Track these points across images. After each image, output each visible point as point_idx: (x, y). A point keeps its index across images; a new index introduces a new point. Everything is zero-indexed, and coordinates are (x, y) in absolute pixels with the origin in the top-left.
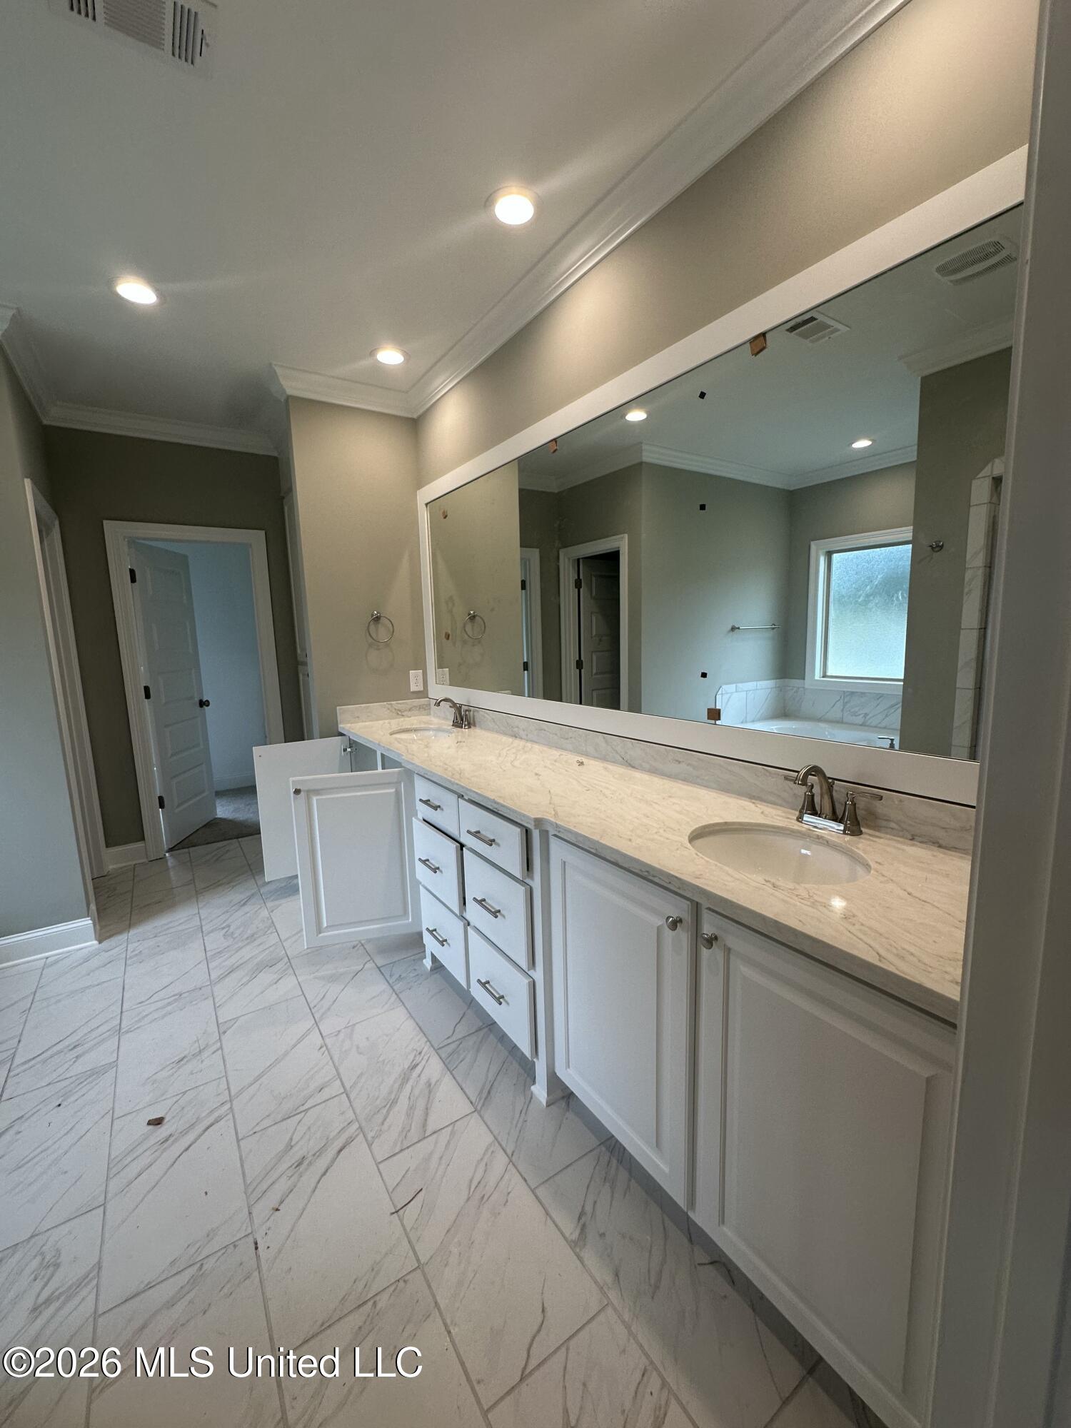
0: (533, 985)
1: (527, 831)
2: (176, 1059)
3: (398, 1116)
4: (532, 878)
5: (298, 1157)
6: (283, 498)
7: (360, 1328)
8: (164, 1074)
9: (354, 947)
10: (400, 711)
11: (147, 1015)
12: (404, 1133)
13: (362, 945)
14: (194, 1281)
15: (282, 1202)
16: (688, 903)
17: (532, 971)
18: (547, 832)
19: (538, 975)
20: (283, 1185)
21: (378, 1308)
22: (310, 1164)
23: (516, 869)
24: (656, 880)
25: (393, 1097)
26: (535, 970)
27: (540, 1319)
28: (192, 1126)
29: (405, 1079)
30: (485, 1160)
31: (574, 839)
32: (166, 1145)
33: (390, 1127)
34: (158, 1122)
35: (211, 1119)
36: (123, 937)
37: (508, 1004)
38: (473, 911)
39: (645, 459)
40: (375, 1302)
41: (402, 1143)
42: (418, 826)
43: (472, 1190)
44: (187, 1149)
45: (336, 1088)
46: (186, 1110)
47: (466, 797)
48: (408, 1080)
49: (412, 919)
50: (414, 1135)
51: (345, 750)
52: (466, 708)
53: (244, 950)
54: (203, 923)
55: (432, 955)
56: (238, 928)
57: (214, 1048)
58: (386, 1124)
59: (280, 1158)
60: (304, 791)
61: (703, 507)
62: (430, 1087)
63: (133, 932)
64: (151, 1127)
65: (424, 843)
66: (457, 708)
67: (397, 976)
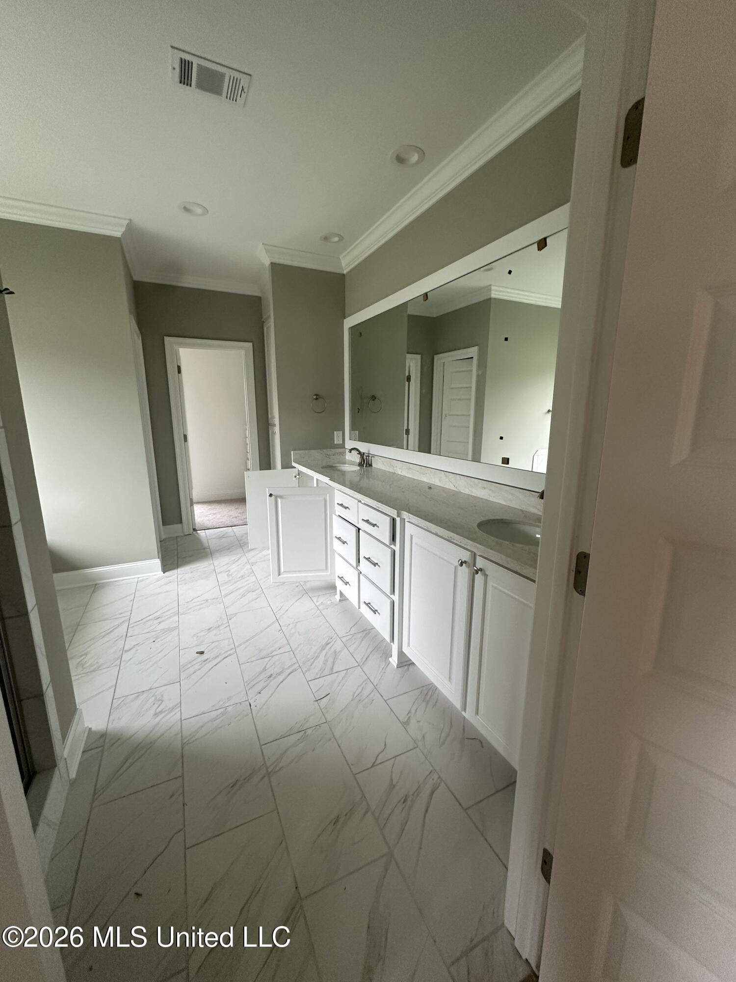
0: (393, 603)
1: (393, 519)
2: (208, 628)
3: (319, 663)
4: (395, 545)
5: (269, 674)
6: (264, 322)
7: (299, 739)
8: (202, 634)
9: (297, 586)
10: (328, 455)
11: (191, 608)
12: (322, 670)
13: (302, 586)
14: (223, 714)
15: (261, 690)
16: (470, 553)
17: (393, 595)
18: (404, 519)
19: (396, 598)
20: (262, 684)
21: (307, 734)
22: (275, 678)
23: (387, 539)
24: (455, 541)
25: (316, 655)
26: (394, 595)
27: (384, 748)
28: (217, 656)
29: (323, 648)
30: (362, 686)
31: (417, 522)
32: (206, 662)
33: (315, 667)
34: (202, 653)
35: (226, 655)
36: (175, 571)
37: (379, 614)
38: (364, 565)
39: (493, 296)
40: (305, 732)
41: (321, 674)
42: (336, 519)
43: (355, 696)
44: (216, 665)
45: (288, 648)
46: (214, 650)
47: (363, 502)
48: (324, 649)
49: (331, 573)
50: (326, 672)
51: (295, 477)
52: (367, 455)
53: (238, 583)
54: (216, 568)
55: (340, 591)
56: (235, 572)
57: (226, 625)
58: (312, 667)
59: (260, 673)
60: (274, 495)
61: (506, 339)
62: (336, 653)
63: (179, 570)
64: (198, 655)
65: (339, 529)
66: (361, 454)
67: (320, 602)
